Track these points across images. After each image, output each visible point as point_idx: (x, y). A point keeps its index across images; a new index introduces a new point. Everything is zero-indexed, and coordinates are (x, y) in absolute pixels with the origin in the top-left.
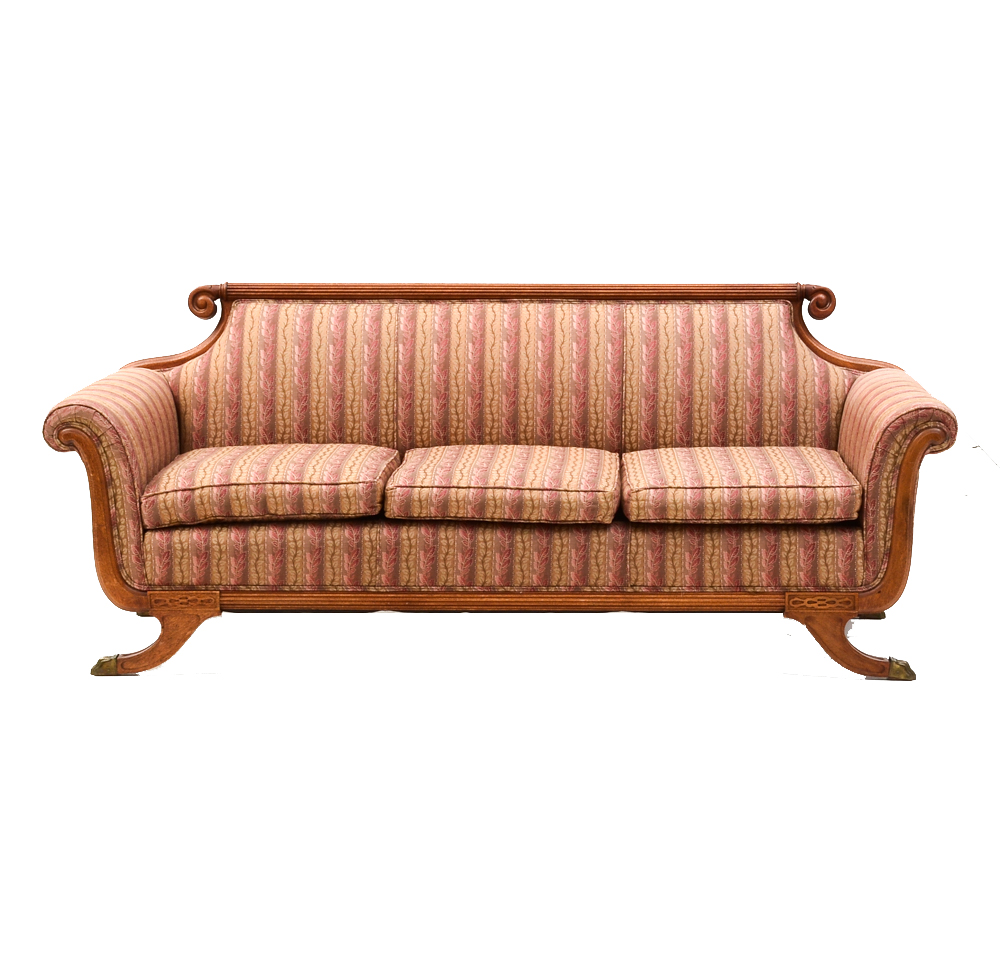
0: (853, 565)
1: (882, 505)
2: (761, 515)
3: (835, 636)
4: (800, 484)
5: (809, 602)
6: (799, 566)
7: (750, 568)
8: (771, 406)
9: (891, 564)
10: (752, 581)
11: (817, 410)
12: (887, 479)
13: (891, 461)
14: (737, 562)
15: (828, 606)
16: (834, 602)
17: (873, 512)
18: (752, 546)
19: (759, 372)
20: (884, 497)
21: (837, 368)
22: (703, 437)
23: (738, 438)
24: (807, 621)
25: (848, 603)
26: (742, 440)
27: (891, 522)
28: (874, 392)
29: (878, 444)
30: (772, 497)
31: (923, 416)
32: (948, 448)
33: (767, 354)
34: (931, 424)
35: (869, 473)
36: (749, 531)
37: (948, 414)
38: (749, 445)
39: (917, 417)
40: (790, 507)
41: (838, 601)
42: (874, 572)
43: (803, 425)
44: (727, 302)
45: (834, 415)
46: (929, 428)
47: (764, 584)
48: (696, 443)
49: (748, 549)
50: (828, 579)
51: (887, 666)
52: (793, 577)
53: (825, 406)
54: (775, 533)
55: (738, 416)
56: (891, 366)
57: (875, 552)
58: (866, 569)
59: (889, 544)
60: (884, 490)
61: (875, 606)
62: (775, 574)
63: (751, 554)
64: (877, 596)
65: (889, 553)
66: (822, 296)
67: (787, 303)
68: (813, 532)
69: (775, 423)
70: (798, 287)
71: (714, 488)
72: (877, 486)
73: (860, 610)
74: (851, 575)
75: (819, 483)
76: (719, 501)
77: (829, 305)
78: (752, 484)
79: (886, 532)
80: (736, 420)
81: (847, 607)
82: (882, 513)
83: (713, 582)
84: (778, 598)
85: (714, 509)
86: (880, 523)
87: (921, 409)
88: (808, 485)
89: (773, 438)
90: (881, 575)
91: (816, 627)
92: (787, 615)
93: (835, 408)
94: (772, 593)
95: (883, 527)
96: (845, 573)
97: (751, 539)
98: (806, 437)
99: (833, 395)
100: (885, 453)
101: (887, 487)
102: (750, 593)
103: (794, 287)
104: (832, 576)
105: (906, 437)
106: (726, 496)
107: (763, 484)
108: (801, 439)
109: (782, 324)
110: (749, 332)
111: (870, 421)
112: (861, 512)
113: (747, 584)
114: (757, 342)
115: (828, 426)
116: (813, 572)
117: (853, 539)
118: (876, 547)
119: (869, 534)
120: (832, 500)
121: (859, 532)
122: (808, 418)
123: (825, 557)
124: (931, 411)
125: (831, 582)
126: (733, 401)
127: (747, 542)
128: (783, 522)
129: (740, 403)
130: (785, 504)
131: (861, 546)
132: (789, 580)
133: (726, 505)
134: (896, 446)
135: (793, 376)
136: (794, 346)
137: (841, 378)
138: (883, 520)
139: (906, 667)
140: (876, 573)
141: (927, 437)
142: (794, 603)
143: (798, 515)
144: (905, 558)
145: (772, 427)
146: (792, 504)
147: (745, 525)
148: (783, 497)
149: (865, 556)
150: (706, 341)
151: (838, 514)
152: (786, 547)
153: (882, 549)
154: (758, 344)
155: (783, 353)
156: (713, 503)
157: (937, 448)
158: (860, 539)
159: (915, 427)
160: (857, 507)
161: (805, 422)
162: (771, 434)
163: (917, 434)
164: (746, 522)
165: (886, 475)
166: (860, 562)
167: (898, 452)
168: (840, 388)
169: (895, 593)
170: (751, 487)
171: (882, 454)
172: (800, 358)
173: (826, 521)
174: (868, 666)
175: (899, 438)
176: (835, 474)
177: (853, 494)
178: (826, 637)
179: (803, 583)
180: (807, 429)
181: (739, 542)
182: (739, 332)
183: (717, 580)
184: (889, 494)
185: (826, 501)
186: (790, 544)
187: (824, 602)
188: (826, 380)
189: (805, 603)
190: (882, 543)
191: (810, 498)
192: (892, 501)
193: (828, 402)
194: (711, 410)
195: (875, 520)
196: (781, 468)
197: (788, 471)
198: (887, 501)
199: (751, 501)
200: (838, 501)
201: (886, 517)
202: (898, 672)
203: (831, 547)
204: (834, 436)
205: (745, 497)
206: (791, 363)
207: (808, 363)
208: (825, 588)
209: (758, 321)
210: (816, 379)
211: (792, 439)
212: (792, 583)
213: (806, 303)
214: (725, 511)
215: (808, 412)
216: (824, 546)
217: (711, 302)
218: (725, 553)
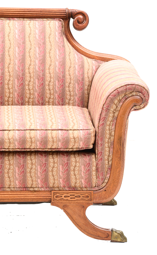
0: (90, 175)
1: (107, 140)
2: (37, 146)
3: (80, 216)
4: (60, 128)
5: (65, 197)
6: (59, 175)
7: (31, 177)
8: (50, 82)
9: (112, 174)
10: (32, 185)
11: (76, 84)
12: (109, 125)
13: (111, 115)
14: (24, 173)
15: (76, 198)
16: (80, 196)
17: (101, 145)
18: (32, 164)
19: (43, 62)
20: (108, 136)
21: (89, 60)
22: (10, 99)
23: (31, 100)
24: (64, 208)
25: (88, 197)
26: (33, 102)
27: (112, 150)
28: (106, 74)
29: (104, 105)
30: (43, 136)
31: (130, 89)
32: (144, 107)
33: (48, 51)
34: (134, 94)
35: (99, 122)
36: (31, 155)
37: (144, 88)
38: (37, 105)
39: (126, 90)
40: (53, 142)
41: (81, 196)
42: (102, 179)
43: (68, 93)
44: (25, 19)
45: (86, 87)
46: (133, 96)
47: (40, 186)
48: (6, 103)
49: (30, 166)
50: (76, 183)
51: (110, 234)
52: (56, 182)
53: (81, 82)
54: (45, 156)
55: (31, 87)
56: (121, 58)
57: (103, 167)
58: (97, 177)
59: (110, 163)
60: (108, 132)
61: (103, 199)
62: (46, 180)
63: (31, 169)
64: (104, 192)
65: (110, 168)
66: (81, 17)
67: (60, 21)
68: (67, 156)
69: (52, 92)
70: (67, 11)
71: (10, 130)
72: (104, 130)
73: (94, 201)
74: (89, 180)
75: (70, 127)
76: (12, 138)
77: (85, 22)
78: (32, 128)
79: (109, 156)
80: (29, 90)
81: (87, 199)
82: (106, 145)
83: (10, 185)
84: (46, 195)
85: (10, 143)
86: (106, 151)
87: (128, 85)
88: (64, 128)
89: (51, 100)
90: (106, 181)
91: (69, 211)
92: (53, 204)
93: (87, 83)
94: (44, 191)
95: (107, 153)
96: (86, 179)
97: (31, 160)
98: (70, 100)
99: (86, 76)
100: (108, 110)
101: (109, 130)
102: (31, 191)
103: (64, 11)
104: (78, 181)
105: (120, 101)
106: (16, 135)
107: (38, 128)
108: (67, 101)
109: (57, 33)
110: (37, 38)
111: (101, 92)
112: (94, 144)
113: (29, 186)
114: (42, 44)
115: (83, 93)
116: (67, 179)
117: (90, 160)
118: (103, 165)
119: (99, 157)
120: (78, 137)
121: (93, 156)
122: (71, 89)
123: (74, 170)
124: (134, 86)
125: (78, 185)
126: (28, 79)
127: (29, 162)
128: (50, 150)
129: (32, 80)
130: (51, 139)
131: (95, 164)
132: (54, 184)
133: (17, 140)
134: (114, 107)
135: (63, 64)
136: (64, 46)
137: (91, 65)
138: (107, 149)
139: (121, 235)
140: (103, 180)
141: (132, 101)
142: (57, 197)
143: (58, 146)
144: (120, 171)
145: (50, 94)
146: (55, 140)
147: (29, 152)
148: (50, 136)
149: (97, 170)
150: (12, 43)
151: (81, 145)
152: (52, 164)
153: (107, 166)
154: (43, 45)
155: (57, 50)
156: (9, 139)
157: (138, 107)
158: (94, 160)
159: (125, 95)
160: (92, 142)
161: (70, 91)
162: (50, 98)
163: (126, 99)
164: (28, 150)
165: (108, 123)
166: (94, 173)
167: (115, 110)
168: (90, 71)
169: (115, 191)
170: (31, 130)
171: (106, 111)
172: (67, 53)
173: (75, 150)
174: (100, 234)
175: (116, 101)
176: (81, 122)
177: (90, 134)
178: (75, 217)
179: (62, 185)
180: (70, 95)
181: (25, 162)
182: (32, 38)
183: (12, 184)
184: (110, 134)
185: (74, 138)
186: (54, 163)
187: (74, 196)
188: (82, 67)
189: (63, 197)
190: (107, 162)
191: (65, 136)
192: (112, 138)
193: (83, 79)
194: (15, 84)
195: (102, 149)
196: (50, 119)
197: (53, 121)
198: (109, 138)
199: (31, 138)
200: (81, 138)
201: (109, 147)
202: (116, 237)
203: (78, 164)
204: (87, 99)
205: (28, 136)
206: (62, 57)
207: (72, 57)
208: (75, 189)
209: (43, 32)
210: (76, 66)
211: (62, 101)
212: (56, 185)
213: (72, 20)
214: (16, 144)
215: (71, 85)
216: (74, 164)
217: (16, 19)
218: (17, 168)
